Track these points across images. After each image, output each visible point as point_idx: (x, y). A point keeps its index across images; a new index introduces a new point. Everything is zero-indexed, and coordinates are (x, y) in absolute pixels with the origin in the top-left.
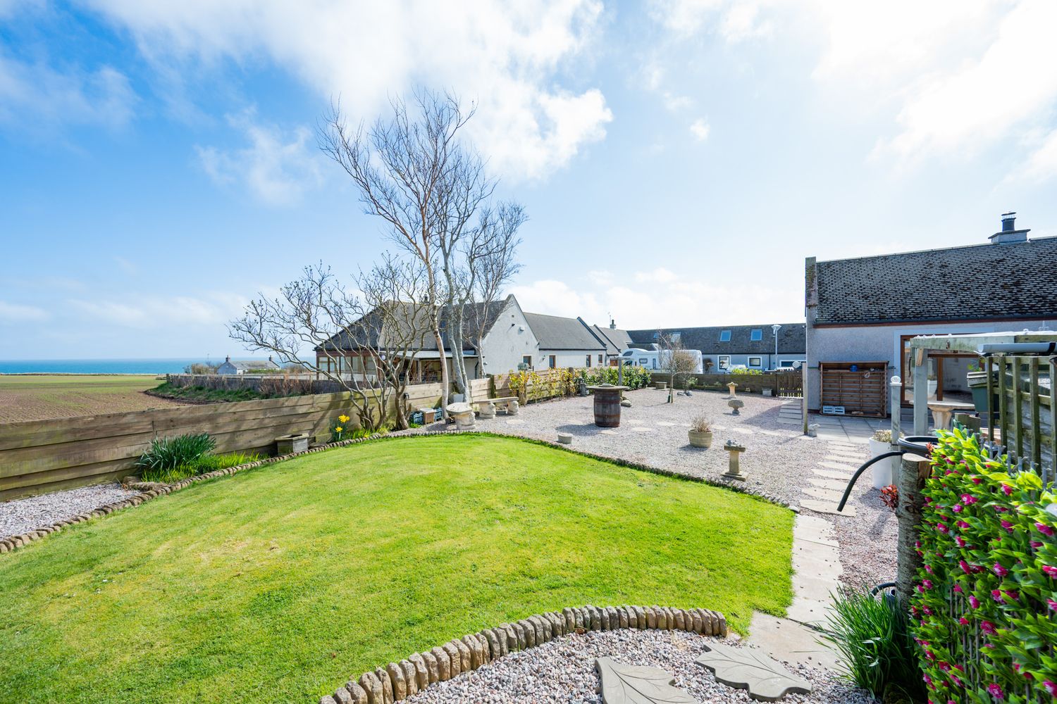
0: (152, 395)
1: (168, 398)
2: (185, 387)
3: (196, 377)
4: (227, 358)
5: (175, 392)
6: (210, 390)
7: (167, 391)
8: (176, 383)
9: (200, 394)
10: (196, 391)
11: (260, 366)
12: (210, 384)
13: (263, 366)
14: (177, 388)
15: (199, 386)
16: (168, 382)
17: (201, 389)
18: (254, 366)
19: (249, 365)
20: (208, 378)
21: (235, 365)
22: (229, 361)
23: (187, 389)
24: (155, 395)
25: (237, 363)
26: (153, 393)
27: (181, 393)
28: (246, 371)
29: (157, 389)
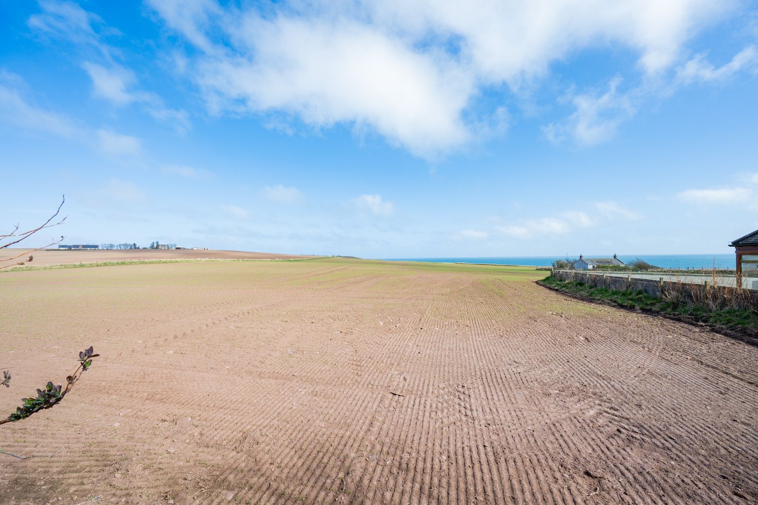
0: (541, 285)
1: (554, 289)
2: (567, 282)
3: (576, 273)
4: (581, 256)
5: (558, 284)
6: (591, 287)
7: (552, 283)
8: (557, 277)
9: (582, 290)
10: (577, 286)
11: (606, 262)
12: (590, 281)
13: (608, 262)
14: (560, 281)
15: (578, 281)
16: (552, 276)
17: (581, 284)
18: (601, 262)
19: (597, 262)
20: (588, 275)
21: (586, 262)
22: (583, 258)
23: (569, 284)
24: (543, 286)
25: (588, 260)
26: (542, 283)
27: (564, 287)
28: (595, 266)
29: (544, 280)
